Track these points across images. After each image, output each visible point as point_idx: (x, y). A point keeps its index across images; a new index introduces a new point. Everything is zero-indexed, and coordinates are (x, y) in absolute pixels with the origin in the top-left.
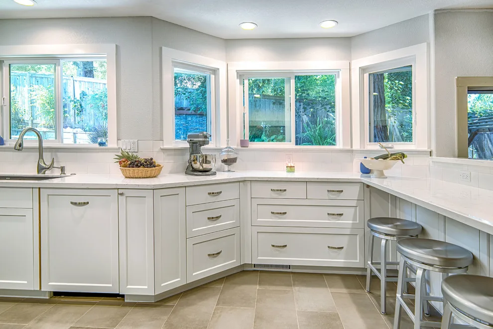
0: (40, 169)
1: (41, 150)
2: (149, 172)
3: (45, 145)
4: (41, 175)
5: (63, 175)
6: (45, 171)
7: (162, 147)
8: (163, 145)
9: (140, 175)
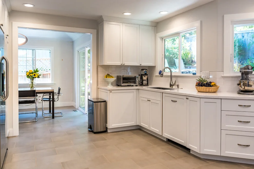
0: (171, 85)
1: (171, 76)
2: (211, 89)
3: (173, 74)
4: (171, 88)
5: (178, 88)
6: (173, 86)
7: (222, 75)
8: (223, 74)
9: (203, 91)
